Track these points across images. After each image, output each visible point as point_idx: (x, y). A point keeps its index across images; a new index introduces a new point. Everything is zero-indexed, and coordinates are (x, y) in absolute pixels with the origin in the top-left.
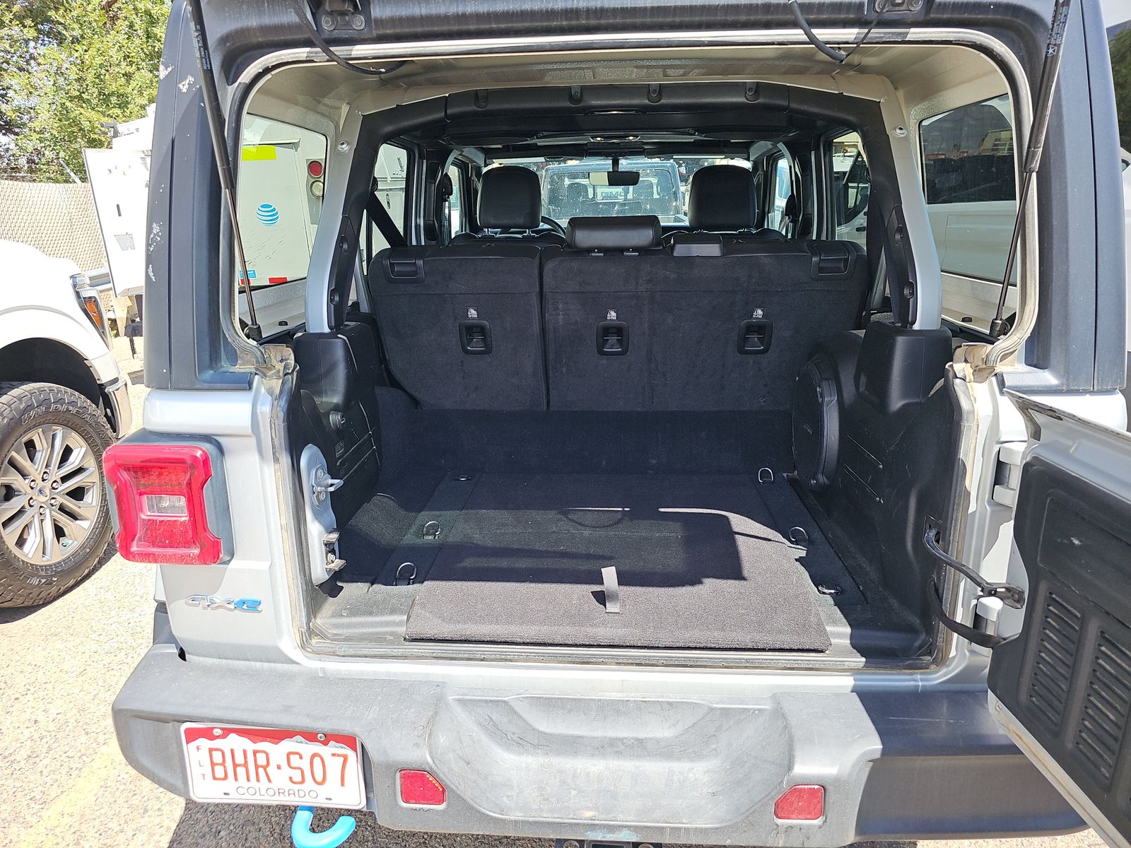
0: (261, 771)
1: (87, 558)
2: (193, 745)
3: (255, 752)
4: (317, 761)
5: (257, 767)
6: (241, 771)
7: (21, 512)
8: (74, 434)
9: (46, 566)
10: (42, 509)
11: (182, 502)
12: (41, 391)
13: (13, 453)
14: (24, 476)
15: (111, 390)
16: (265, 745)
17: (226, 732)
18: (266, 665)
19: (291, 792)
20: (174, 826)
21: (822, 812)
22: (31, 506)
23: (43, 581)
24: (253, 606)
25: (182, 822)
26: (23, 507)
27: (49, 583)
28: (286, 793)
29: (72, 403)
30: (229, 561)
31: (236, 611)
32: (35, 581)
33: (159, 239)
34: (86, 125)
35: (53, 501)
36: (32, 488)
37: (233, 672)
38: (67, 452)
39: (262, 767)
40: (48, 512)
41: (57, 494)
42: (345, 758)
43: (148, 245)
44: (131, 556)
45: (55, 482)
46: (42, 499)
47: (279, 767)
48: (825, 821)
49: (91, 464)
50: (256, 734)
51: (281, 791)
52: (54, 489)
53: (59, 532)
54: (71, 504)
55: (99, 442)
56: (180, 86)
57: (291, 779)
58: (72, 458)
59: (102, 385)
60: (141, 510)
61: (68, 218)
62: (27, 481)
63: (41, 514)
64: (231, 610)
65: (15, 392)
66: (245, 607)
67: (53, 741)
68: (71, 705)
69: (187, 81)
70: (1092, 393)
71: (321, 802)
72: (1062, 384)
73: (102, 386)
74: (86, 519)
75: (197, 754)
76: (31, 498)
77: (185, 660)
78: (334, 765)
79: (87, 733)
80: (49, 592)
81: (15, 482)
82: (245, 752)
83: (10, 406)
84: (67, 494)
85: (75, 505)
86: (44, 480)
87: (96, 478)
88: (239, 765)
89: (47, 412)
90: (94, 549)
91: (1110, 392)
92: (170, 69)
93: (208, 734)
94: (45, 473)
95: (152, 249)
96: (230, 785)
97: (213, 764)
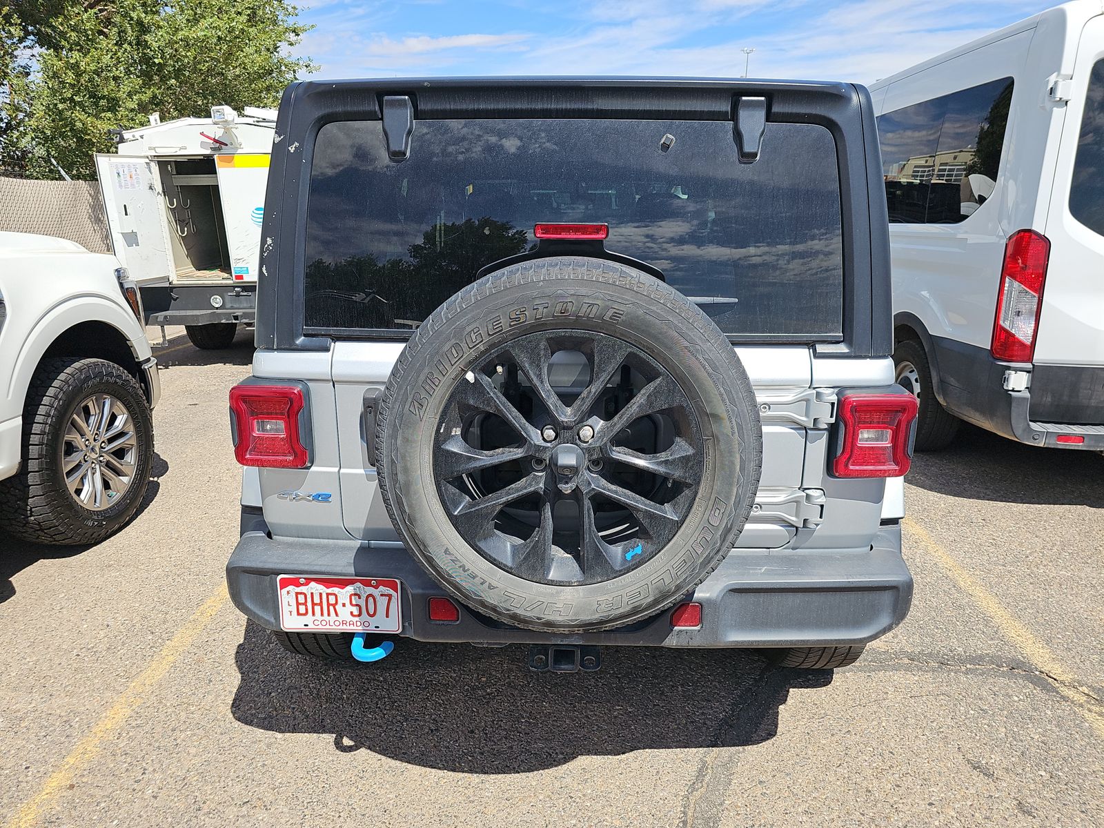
0: (331, 608)
1: (127, 507)
2: (285, 591)
3: (328, 595)
4: (371, 600)
5: (329, 605)
6: (317, 609)
7: (78, 466)
8: (119, 403)
9: (97, 512)
10: (93, 465)
11: (281, 424)
12: (96, 365)
13: (75, 416)
14: (82, 435)
15: (146, 367)
16: (336, 590)
17: (308, 581)
18: (331, 541)
19: (351, 623)
20: (235, 690)
21: (701, 621)
22: (86, 461)
23: (96, 523)
24: (326, 498)
25: (240, 688)
26: (80, 462)
27: (100, 526)
28: (348, 624)
29: (119, 377)
30: (310, 467)
31: (313, 502)
32: (90, 523)
33: (271, 248)
34: (79, 125)
35: (101, 458)
36: (87, 446)
37: (310, 546)
38: (113, 418)
39: (332, 605)
40: (97, 466)
41: (104, 452)
42: (390, 596)
43: (262, 252)
44: (245, 462)
45: (103, 442)
46: (94, 456)
47: (344, 605)
48: (702, 627)
49: (131, 430)
50: (327, 583)
51: (344, 622)
52: (102, 448)
53: (106, 485)
54: (114, 462)
55: (137, 410)
56: (290, 148)
57: (352, 613)
58: (117, 423)
59: (140, 362)
60: (253, 430)
61: (59, 213)
62: (83, 440)
63: (93, 468)
64: (309, 501)
65: (77, 365)
66: (320, 499)
67: (125, 638)
68: (135, 614)
69: (294, 146)
70: (871, 358)
71: (372, 629)
72: (851, 352)
73: (140, 364)
74: (126, 476)
75: (287, 597)
76: (86, 455)
77: (271, 538)
78: (382, 602)
79: (153, 633)
80: (99, 533)
81: (75, 440)
82: (321, 594)
83: (73, 377)
84: (113, 453)
85: (118, 462)
86: (95, 440)
87: (134, 442)
88: (316, 604)
89: (100, 382)
90: (133, 500)
91: (884, 357)
92: (282, 137)
93: (296, 583)
94: (96, 434)
95: (265, 255)
96: (309, 619)
97: (298, 604)
